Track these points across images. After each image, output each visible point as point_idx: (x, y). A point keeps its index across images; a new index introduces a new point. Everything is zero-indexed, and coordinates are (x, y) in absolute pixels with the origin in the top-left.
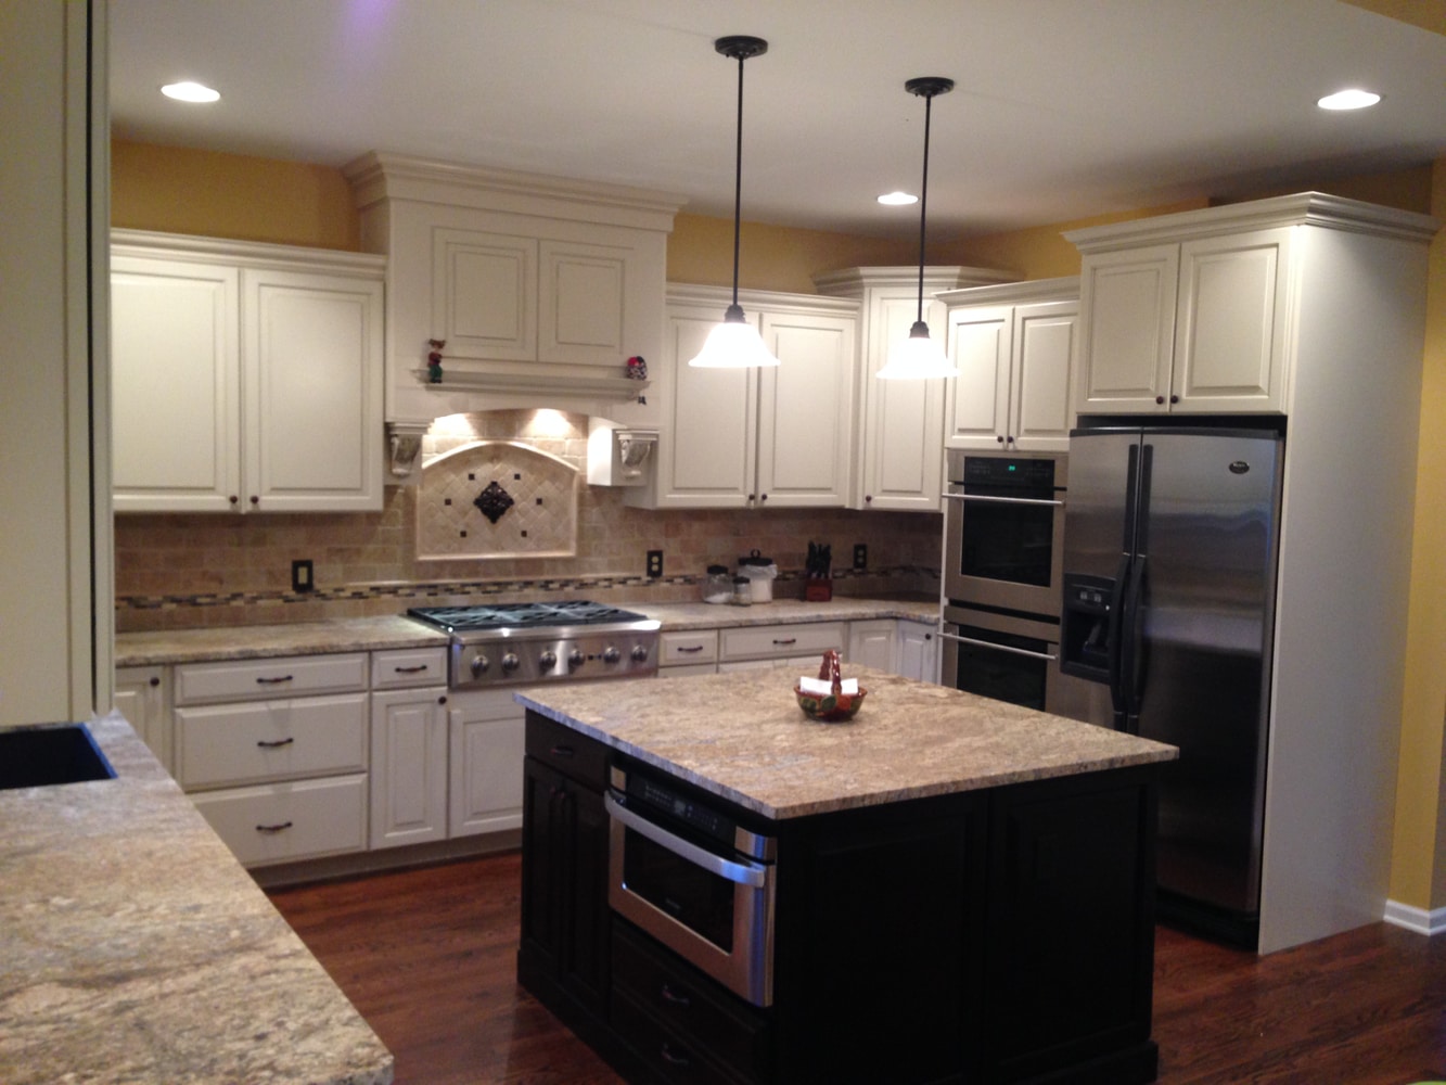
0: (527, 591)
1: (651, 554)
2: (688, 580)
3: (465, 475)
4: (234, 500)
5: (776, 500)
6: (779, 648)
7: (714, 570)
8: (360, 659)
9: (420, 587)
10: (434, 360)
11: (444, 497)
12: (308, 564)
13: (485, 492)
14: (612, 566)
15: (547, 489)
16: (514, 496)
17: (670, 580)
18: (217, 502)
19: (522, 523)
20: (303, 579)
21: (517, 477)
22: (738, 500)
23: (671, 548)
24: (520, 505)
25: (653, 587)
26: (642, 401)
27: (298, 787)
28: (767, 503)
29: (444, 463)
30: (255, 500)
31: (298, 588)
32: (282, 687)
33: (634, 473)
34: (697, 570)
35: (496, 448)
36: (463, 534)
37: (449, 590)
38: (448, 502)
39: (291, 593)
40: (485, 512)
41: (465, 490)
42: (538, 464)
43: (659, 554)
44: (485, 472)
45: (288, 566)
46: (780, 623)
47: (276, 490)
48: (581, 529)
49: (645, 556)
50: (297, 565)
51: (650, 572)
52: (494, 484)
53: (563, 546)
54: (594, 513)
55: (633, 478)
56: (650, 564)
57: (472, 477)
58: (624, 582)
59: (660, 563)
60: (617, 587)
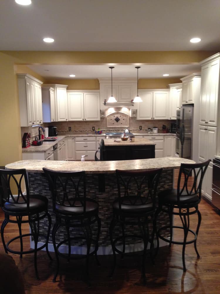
0: (122, 131)
1: (140, 126)
2: (146, 130)
3: (113, 116)
4: (83, 119)
5: (156, 118)
6: (153, 139)
7: (149, 129)
8: (95, 137)
9: (108, 130)
10: (105, 102)
11: (110, 119)
12: (94, 127)
13: (116, 118)
14: (134, 128)
15: (124, 118)
16: (120, 118)
17: (143, 130)
18: (81, 120)
19: (121, 122)
20: (93, 129)
21: (120, 116)
22: (150, 119)
23: (143, 126)
24: (121, 120)
25: (140, 131)
26: (133, 106)
27: (88, 152)
28: (154, 119)
29: (110, 115)
30: (85, 119)
31: (93, 130)
32: (86, 140)
33: (134, 115)
34: (147, 129)
35: (117, 112)
36: (113, 124)
37: (111, 131)
38: (111, 120)
39: (92, 131)
40: (116, 121)
41: (113, 118)
42: (123, 114)
43: (141, 126)
44: (116, 116)
45: (92, 127)
46: (153, 135)
47: (88, 118)
48: (129, 123)
49: (139, 127)
50: (93, 127)
51: (140, 129)
52: (117, 117)
53: (127, 125)
54: (131, 121)
55: (134, 116)
56: (140, 128)
57: (114, 116)
58: (136, 130)
59: (141, 128)
60: (135, 131)
